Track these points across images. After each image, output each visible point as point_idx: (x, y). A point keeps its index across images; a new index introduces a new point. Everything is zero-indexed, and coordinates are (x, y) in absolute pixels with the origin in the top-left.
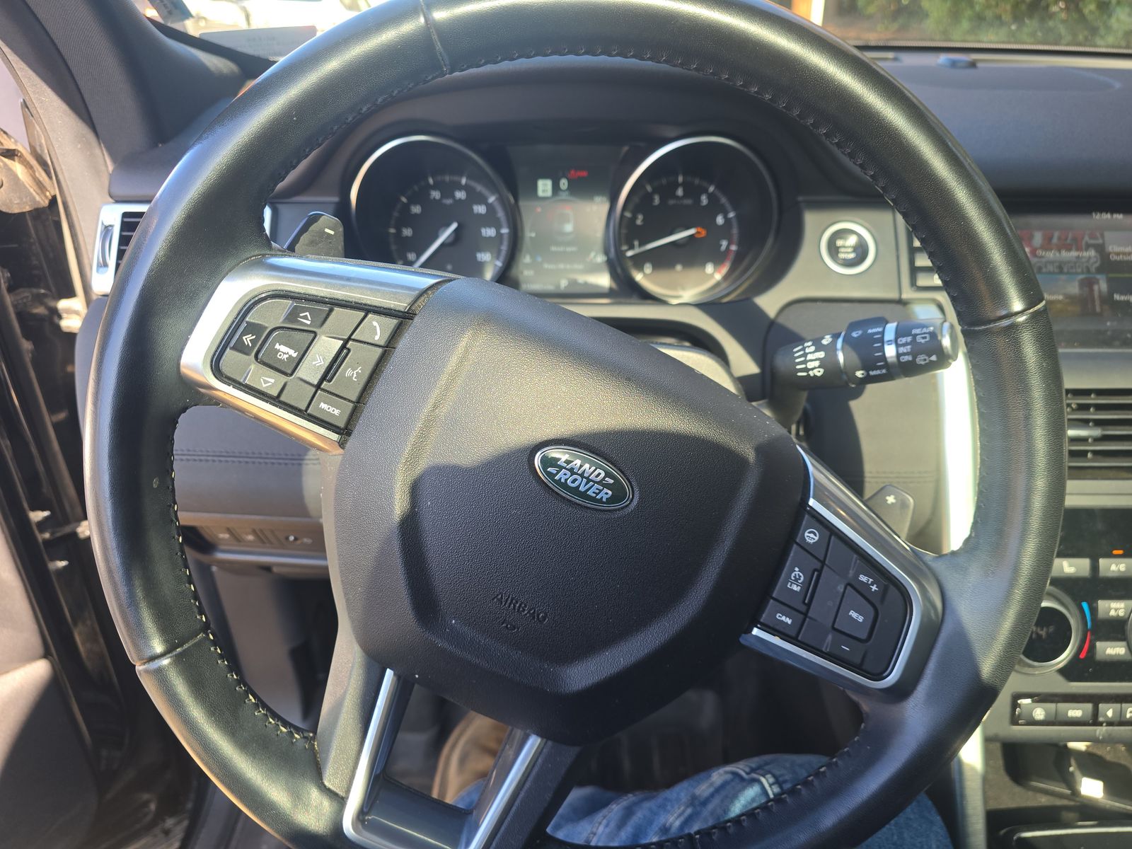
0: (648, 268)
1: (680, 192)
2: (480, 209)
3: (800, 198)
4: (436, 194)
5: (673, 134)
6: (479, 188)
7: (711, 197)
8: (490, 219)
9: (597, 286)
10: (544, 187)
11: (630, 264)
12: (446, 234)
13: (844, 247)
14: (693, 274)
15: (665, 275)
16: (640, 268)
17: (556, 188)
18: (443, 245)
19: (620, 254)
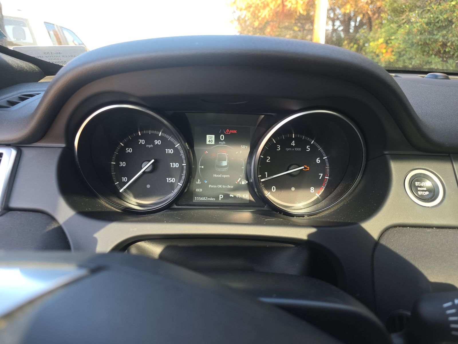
0: (274, 189)
1: (293, 144)
2: (171, 151)
3: (386, 152)
4: (142, 142)
5: (296, 108)
6: (170, 138)
7: (312, 147)
8: (176, 157)
9: (242, 199)
10: (210, 139)
11: (262, 186)
12: (146, 166)
13: (421, 187)
14: (301, 193)
15: (284, 193)
16: (269, 188)
17: (217, 140)
18: (144, 172)
19: (257, 181)
